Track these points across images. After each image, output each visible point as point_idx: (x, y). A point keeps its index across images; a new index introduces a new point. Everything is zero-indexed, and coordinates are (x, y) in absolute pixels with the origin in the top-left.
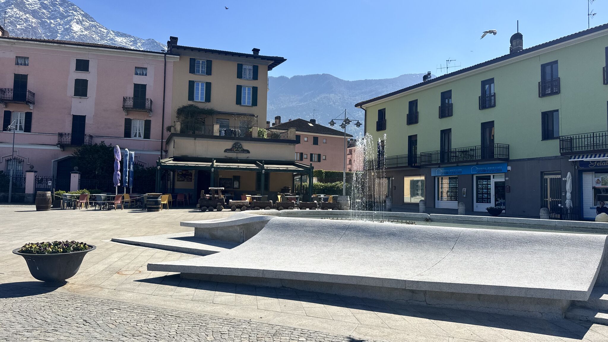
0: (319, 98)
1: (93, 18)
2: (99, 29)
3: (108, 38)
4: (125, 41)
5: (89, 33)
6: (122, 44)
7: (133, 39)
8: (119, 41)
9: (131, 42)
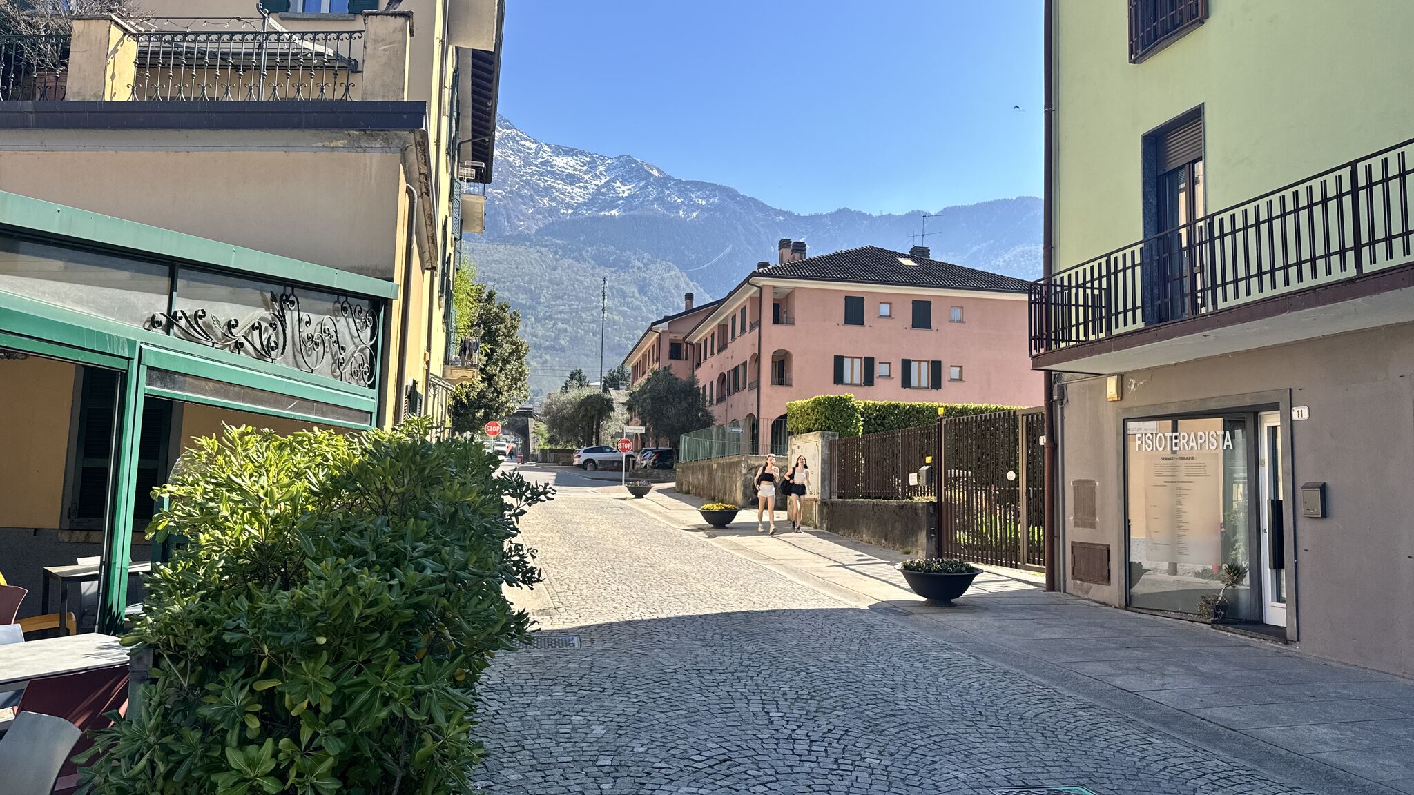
0: (1009, 256)
1: (508, 121)
2: (522, 142)
3: (540, 160)
4: (572, 164)
5: (502, 153)
6: (566, 171)
7: (588, 159)
8: (561, 165)
9: (585, 164)
